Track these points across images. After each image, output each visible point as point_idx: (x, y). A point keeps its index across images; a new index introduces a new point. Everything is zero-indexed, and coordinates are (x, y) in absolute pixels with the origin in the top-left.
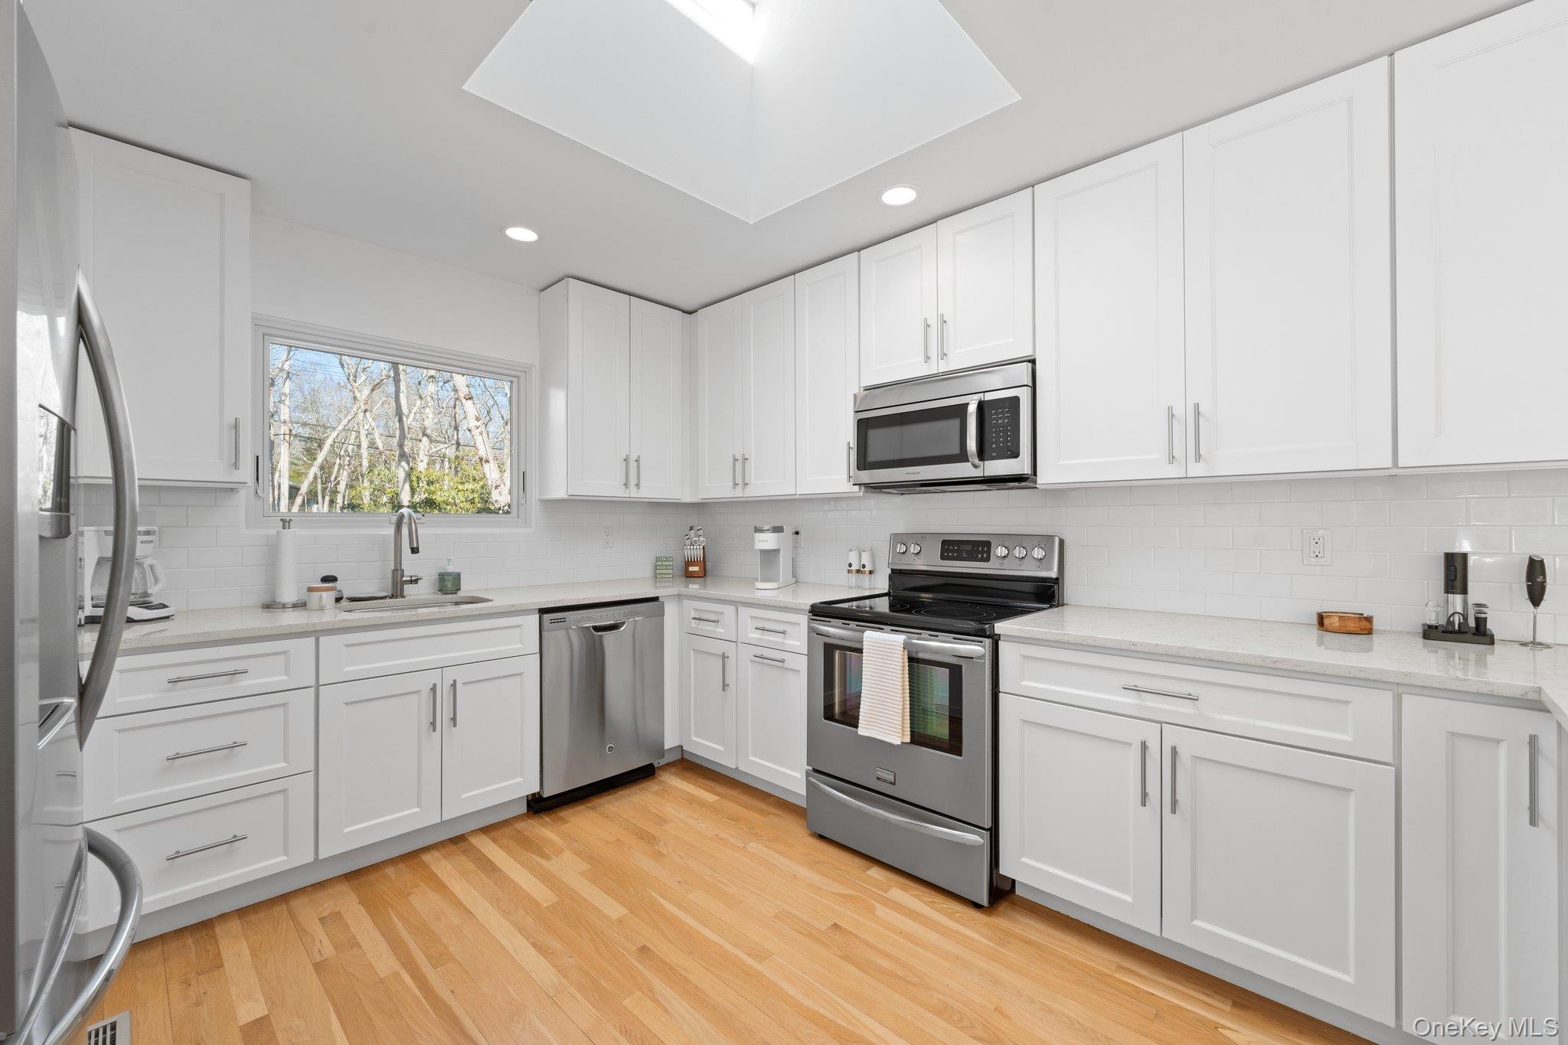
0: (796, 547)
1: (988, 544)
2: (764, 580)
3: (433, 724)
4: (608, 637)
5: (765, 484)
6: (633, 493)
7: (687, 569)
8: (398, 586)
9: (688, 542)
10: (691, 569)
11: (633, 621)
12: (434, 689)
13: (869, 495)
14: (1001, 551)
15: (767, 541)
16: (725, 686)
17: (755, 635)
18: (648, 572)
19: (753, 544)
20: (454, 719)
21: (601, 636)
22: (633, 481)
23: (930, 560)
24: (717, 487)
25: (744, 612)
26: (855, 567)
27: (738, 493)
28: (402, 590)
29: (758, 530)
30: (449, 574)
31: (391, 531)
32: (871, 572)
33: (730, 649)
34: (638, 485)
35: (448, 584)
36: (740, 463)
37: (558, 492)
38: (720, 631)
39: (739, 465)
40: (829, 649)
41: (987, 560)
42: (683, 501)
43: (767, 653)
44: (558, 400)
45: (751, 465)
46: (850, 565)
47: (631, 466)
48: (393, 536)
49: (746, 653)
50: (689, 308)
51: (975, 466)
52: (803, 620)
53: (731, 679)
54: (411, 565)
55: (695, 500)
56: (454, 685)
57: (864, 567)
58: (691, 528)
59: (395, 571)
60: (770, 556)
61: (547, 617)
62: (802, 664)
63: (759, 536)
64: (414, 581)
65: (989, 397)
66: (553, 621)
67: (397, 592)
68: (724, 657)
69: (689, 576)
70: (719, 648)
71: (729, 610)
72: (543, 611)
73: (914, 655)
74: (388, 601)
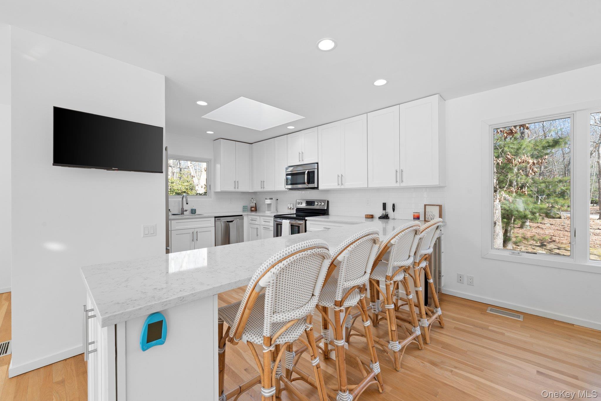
0: (277, 203)
1: (314, 202)
2: (268, 211)
3: (193, 240)
4: (230, 223)
5: (268, 188)
6: (237, 190)
7: (251, 209)
8: (183, 212)
9: (251, 202)
10: (252, 209)
11: (236, 221)
12: (193, 233)
13: (289, 191)
14: (316, 203)
15: (268, 201)
16: (257, 235)
17: (264, 223)
18: (241, 209)
19: (265, 202)
20: (197, 240)
21: (229, 224)
22: (237, 187)
23: (304, 205)
24: (257, 188)
25: (262, 218)
26: (289, 208)
27: (262, 190)
28: (183, 213)
29: (266, 199)
30: (193, 209)
31: (181, 199)
32: (293, 209)
33: (258, 227)
34: (238, 188)
35: (193, 212)
36: (263, 182)
37: (218, 190)
38: (257, 223)
39: (262, 183)
40: (277, 225)
41: (314, 205)
42: (250, 191)
43: (266, 227)
44: (218, 166)
45: (265, 183)
46: (288, 207)
47: (236, 183)
48: (181, 201)
49: (262, 227)
50: (251, 143)
51: (307, 185)
52: (272, 219)
53: (259, 234)
54: (186, 207)
55: (252, 191)
56: (197, 232)
57: (291, 207)
58: (252, 199)
59: (182, 208)
60: (269, 205)
61: (216, 218)
62: (272, 228)
63: (266, 200)
64: (186, 211)
65: (310, 170)
66: (218, 219)
67: (182, 213)
68: (257, 228)
69: (252, 211)
70: (256, 226)
71: (258, 217)
72: (215, 217)
73: (292, 225)
74: (180, 215)
